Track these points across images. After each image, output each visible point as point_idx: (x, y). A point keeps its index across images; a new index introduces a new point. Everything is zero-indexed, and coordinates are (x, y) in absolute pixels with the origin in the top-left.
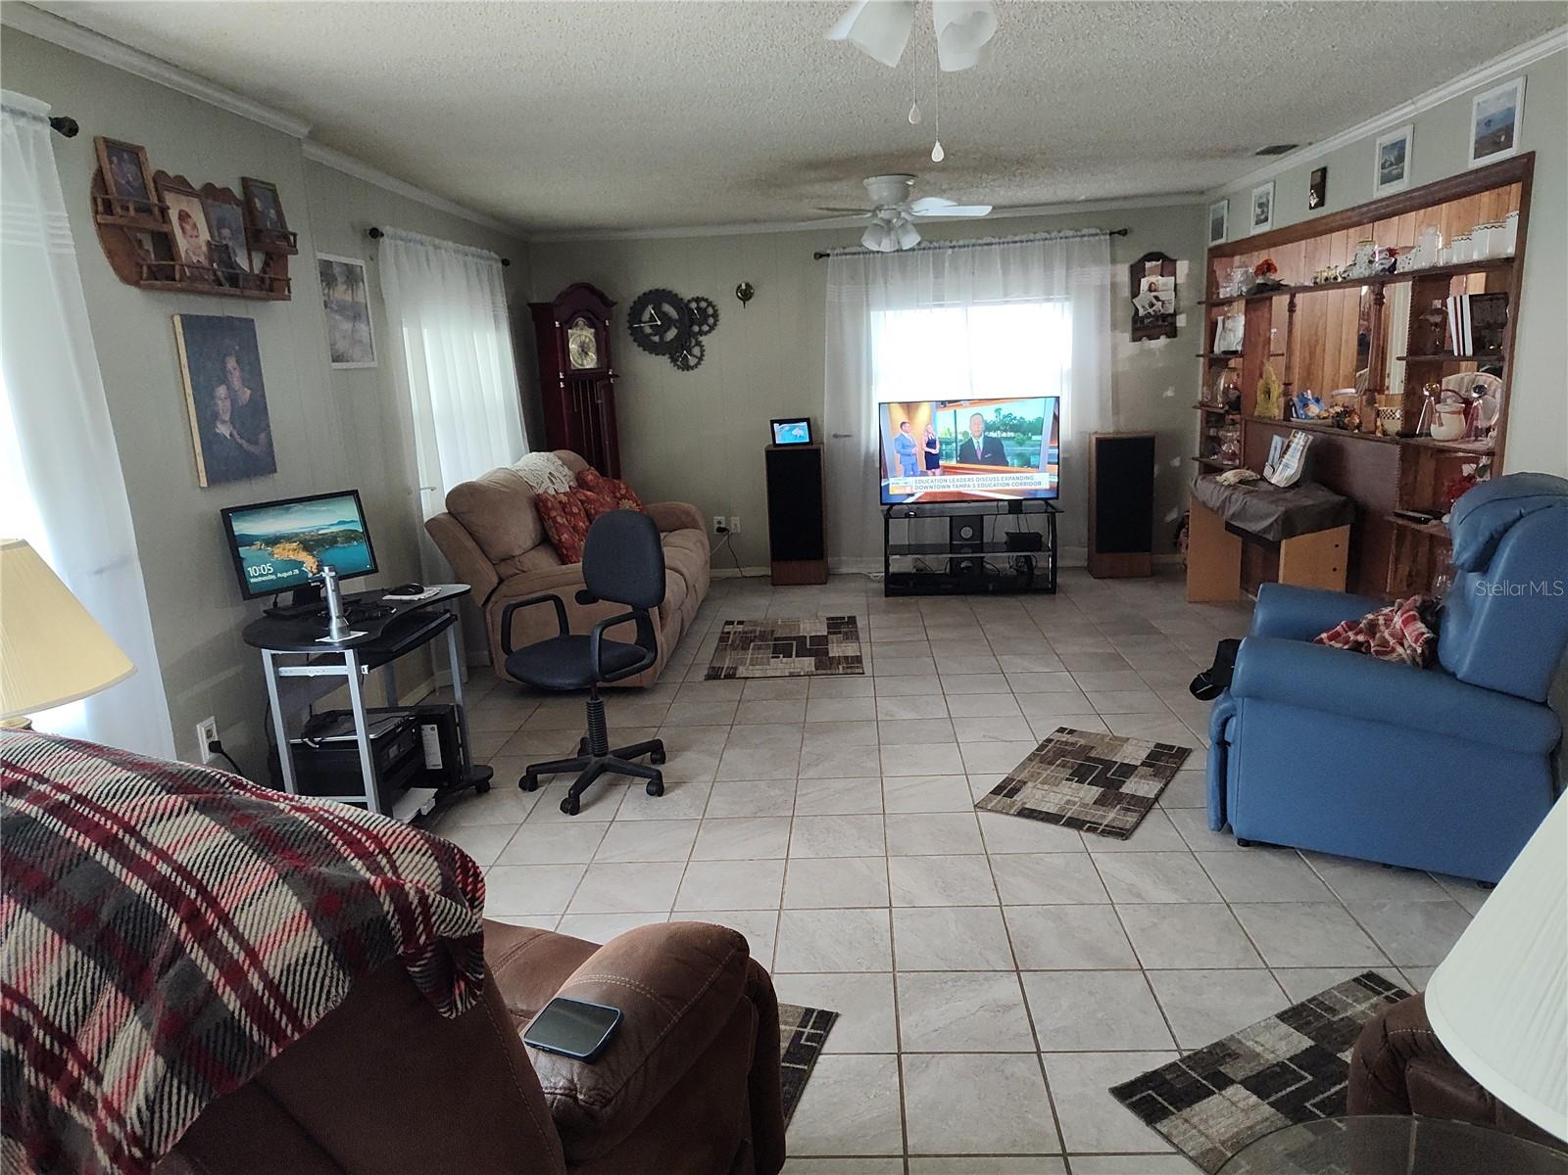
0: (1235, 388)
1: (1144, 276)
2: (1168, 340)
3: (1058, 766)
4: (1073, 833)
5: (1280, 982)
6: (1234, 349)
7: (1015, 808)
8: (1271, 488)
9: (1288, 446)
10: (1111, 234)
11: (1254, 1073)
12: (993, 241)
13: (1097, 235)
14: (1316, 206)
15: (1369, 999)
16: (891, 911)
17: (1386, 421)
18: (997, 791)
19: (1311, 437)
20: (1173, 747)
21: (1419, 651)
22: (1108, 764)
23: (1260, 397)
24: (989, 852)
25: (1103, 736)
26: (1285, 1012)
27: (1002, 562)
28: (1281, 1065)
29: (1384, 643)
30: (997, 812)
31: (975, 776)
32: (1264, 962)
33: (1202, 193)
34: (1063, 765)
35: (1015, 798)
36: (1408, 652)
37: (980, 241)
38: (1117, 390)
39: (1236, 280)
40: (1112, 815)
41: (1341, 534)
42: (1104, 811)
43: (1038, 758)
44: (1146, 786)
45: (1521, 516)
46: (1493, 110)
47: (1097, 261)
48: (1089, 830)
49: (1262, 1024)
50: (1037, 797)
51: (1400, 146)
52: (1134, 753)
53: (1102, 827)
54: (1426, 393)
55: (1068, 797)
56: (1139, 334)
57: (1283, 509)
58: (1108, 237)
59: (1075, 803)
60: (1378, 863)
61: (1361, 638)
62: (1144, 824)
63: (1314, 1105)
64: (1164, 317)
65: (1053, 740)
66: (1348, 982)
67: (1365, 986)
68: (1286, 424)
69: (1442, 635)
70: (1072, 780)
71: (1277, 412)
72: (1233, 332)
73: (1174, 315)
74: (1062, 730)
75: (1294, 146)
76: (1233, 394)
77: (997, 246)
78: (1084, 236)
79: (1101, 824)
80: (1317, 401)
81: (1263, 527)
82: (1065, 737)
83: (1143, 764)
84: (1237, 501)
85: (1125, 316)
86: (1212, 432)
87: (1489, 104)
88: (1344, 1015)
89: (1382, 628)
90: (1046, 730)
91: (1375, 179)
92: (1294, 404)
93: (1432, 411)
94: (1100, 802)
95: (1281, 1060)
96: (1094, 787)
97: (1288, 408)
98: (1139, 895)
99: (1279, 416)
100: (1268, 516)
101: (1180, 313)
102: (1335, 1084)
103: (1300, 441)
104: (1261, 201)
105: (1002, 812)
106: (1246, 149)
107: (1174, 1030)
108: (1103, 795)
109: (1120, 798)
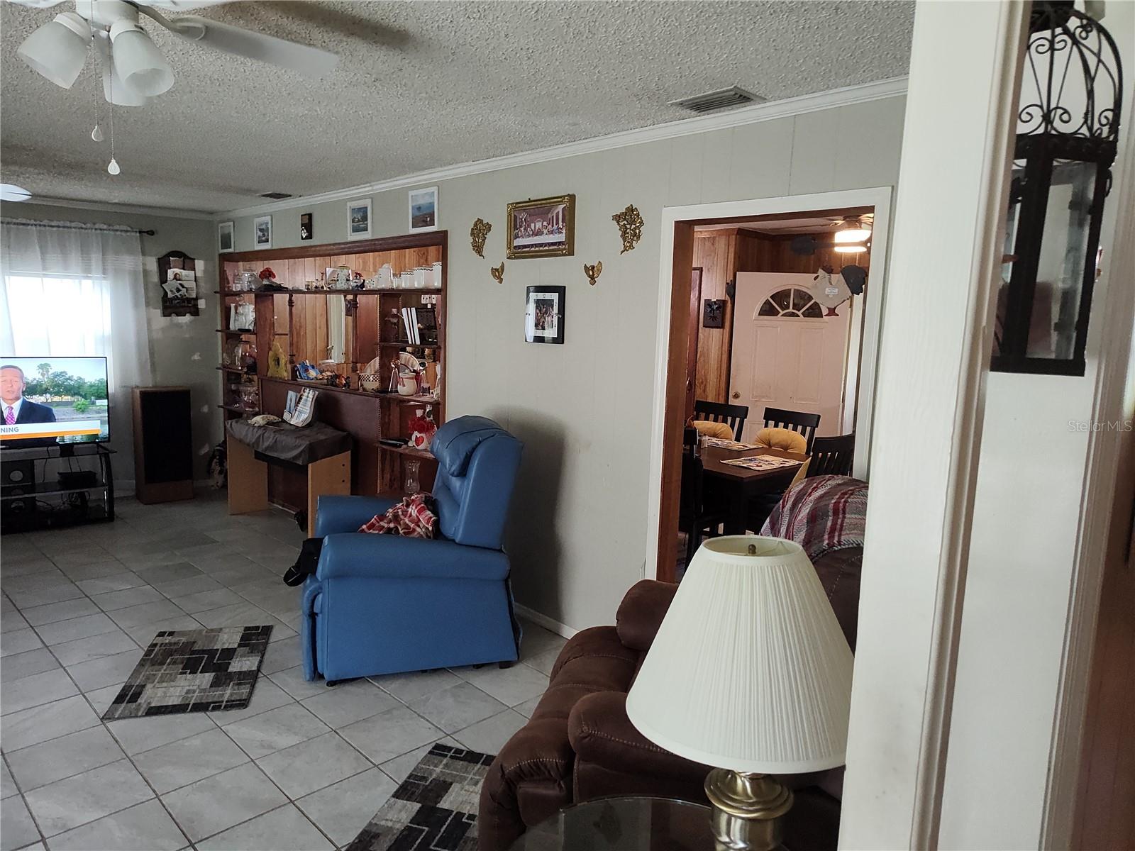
0: (250, 356)
1: (170, 268)
2: (192, 317)
3: (169, 664)
4: (200, 715)
5: (385, 771)
6: (247, 328)
7: (142, 709)
8: (293, 428)
9: (301, 398)
10: (140, 232)
11: (393, 842)
12: (28, 222)
13: (127, 231)
14: (306, 238)
15: (441, 762)
16: (45, 844)
17: (363, 382)
18: (119, 700)
19: (317, 393)
20: (258, 627)
21: (430, 529)
22: (212, 653)
23: (271, 363)
24: (130, 755)
25: (201, 631)
26: (397, 791)
27: (56, 499)
28: (408, 828)
29: (407, 527)
30: (124, 718)
31: (91, 693)
32: (371, 762)
33: (211, 213)
34: (174, 662)
35: (139, 701)
36: (423, 530)
37: (14, 220)
38: (153, 352)
39: (244, 277)
40: (228, 692)
41: (345, 458)
42: (221, 691)
43: (149, 661)
44: (247, 662)
45: (480, 442)
46: (421, 202)
47: (130, 252)
48: (214, 709)
49: (386, 806)
50: (159, 695)
51: (364, 210)
52: (230, 639)
53: (224, 704)
54: (393, 366)
55: (188, 688)
56: (169, 310)
57: (308, 443)
58: (138, 234)
59: (194, 692)
60: (418, 671)
61: (392, 525)
62: (256, 691)
63: (435, 846)
64: (189, 300)
65: (157, 644)
66: (425, 757)
67: (437, 754)
68: (295, 382)
69: (440, 515)
70: (185, 673)
71: (285, 374)
72: (246, 315)
73: (196, 299)
74: (162, 634)
75: (290, 196)
76: (250, 361)
77: (34, 228)
78: (117, 230)
79: (222, 702)
80: (313, 367)
81: (294, 455)
82: (167, 639)
83: (240, 645)
84: (269, 437)
85: (156, 296)
86: (233, 387)
87: (421, 197)
88: (431, 779)
89: (402, 517)
90: (149, 637)
91: (349, 229)
92: (298, 369)
93: (397, 377)
94: (215, 684)
95: (406, 825)
96: (207, 674)
97: (294, 371)
98: (270, 747)
99: (288, 377)
100: (297, 447)
101: (201, 298)
102: (441, 827)
103: (309, 396)
104: (262, 227)
105: (131, 717)
106: (256, 192)
107: (329, 836)
108: (216, 678)
109: (230, 676)
